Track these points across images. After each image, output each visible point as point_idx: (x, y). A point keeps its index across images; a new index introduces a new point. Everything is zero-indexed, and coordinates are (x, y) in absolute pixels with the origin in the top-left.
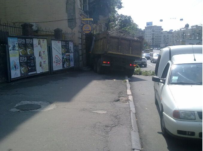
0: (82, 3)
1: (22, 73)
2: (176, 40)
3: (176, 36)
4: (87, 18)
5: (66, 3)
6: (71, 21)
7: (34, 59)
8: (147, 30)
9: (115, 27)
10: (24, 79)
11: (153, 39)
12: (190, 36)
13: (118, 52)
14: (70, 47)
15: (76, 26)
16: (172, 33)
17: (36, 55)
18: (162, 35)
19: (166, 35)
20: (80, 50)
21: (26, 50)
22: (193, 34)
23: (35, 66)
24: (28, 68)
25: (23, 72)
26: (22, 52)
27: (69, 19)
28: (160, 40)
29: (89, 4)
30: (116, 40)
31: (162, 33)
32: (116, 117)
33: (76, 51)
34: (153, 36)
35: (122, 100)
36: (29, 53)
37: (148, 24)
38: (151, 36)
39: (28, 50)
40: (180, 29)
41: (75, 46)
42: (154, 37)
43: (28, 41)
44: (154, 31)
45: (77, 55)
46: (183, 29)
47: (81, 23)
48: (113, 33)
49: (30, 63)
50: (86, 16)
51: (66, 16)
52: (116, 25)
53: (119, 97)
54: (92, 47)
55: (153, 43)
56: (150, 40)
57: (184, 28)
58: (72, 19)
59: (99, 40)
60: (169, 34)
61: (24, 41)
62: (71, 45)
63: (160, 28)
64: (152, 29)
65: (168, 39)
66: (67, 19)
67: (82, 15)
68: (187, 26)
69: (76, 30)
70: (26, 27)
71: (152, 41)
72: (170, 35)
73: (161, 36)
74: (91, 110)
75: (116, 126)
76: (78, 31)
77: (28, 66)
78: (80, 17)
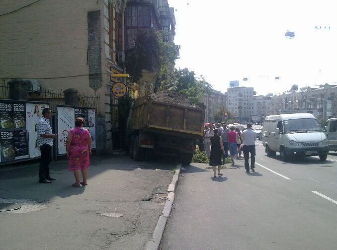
0: (115, 50)
1: (3, 157)
2: (276, 110)
3: (276, 103)
4: (123, 73)
5: (88, 50)
6: (95, 77)
7: (26, 135)
8: (230, 94)
9: (170, 89)
10: (6, 166)
11: (240, 107)
12: (299, 103)
13: (165, 126)
14: (91, 118)
15: (101, 85)
16: (270, 98)
17: (30, 129)
18: (255, 102)
19: (261, 102)
20: (107, 122)
21: (13, 121)
22: (304, 101)
23: (27, 146)
24: (15, 149)
25: (5, 156)
26: (6, 124)
27: (90, 75)
28: (251, 110)
29: (127, 52)
30: (162, 108)
31: (255, 98)
32: (134, 222)
33: (100, 124)
34: (240, 103)
35: (156, 200)
36: (17, 126)
37: (232, 84)
38: (237, 103)
39: (16, 122)
40: (284, 93)
41: (99, 115)
42: (243, 105)
43: (17, 107)
44: (241, 96)
45: (102, 131)
46: (288, 93)
47: (111, 81)
48: (159, 97)
49: (19, 141)
50: (120, 70)
51: (85, 70)
52: (172, 85)
53: (153, 195)
54: (129, 118)
55: (240, 115)
56: (235, 110)
57: (290, 91)
58: (97, 75)
59: (138, 107)
60: (266, 101)
61: (10, 107)
62: (92, 115)
63: (251, 91)
64: (238, 92)
65: (264, 107)
66: (88, 74)
67: (112, 69)
68: (295, 88)
69: (102, 91)
70: (16, 85)
71: (238, 111)
72: (268, 102)
73: (253, 104)
74: (100, 212)
75: (128, 234)
76: (105, 92)
77: (14, 146)
78: (110, 71)
